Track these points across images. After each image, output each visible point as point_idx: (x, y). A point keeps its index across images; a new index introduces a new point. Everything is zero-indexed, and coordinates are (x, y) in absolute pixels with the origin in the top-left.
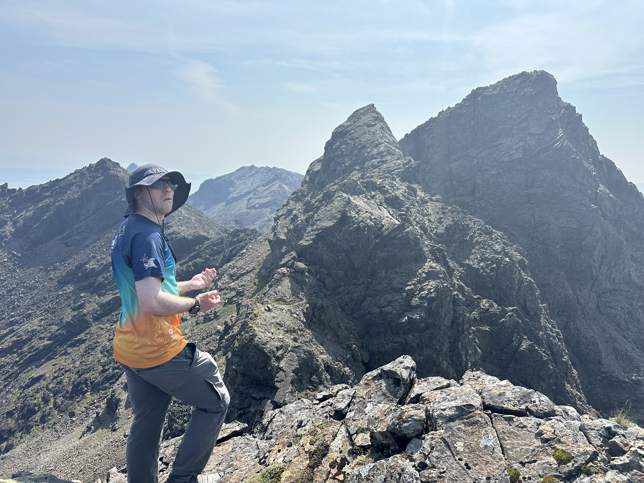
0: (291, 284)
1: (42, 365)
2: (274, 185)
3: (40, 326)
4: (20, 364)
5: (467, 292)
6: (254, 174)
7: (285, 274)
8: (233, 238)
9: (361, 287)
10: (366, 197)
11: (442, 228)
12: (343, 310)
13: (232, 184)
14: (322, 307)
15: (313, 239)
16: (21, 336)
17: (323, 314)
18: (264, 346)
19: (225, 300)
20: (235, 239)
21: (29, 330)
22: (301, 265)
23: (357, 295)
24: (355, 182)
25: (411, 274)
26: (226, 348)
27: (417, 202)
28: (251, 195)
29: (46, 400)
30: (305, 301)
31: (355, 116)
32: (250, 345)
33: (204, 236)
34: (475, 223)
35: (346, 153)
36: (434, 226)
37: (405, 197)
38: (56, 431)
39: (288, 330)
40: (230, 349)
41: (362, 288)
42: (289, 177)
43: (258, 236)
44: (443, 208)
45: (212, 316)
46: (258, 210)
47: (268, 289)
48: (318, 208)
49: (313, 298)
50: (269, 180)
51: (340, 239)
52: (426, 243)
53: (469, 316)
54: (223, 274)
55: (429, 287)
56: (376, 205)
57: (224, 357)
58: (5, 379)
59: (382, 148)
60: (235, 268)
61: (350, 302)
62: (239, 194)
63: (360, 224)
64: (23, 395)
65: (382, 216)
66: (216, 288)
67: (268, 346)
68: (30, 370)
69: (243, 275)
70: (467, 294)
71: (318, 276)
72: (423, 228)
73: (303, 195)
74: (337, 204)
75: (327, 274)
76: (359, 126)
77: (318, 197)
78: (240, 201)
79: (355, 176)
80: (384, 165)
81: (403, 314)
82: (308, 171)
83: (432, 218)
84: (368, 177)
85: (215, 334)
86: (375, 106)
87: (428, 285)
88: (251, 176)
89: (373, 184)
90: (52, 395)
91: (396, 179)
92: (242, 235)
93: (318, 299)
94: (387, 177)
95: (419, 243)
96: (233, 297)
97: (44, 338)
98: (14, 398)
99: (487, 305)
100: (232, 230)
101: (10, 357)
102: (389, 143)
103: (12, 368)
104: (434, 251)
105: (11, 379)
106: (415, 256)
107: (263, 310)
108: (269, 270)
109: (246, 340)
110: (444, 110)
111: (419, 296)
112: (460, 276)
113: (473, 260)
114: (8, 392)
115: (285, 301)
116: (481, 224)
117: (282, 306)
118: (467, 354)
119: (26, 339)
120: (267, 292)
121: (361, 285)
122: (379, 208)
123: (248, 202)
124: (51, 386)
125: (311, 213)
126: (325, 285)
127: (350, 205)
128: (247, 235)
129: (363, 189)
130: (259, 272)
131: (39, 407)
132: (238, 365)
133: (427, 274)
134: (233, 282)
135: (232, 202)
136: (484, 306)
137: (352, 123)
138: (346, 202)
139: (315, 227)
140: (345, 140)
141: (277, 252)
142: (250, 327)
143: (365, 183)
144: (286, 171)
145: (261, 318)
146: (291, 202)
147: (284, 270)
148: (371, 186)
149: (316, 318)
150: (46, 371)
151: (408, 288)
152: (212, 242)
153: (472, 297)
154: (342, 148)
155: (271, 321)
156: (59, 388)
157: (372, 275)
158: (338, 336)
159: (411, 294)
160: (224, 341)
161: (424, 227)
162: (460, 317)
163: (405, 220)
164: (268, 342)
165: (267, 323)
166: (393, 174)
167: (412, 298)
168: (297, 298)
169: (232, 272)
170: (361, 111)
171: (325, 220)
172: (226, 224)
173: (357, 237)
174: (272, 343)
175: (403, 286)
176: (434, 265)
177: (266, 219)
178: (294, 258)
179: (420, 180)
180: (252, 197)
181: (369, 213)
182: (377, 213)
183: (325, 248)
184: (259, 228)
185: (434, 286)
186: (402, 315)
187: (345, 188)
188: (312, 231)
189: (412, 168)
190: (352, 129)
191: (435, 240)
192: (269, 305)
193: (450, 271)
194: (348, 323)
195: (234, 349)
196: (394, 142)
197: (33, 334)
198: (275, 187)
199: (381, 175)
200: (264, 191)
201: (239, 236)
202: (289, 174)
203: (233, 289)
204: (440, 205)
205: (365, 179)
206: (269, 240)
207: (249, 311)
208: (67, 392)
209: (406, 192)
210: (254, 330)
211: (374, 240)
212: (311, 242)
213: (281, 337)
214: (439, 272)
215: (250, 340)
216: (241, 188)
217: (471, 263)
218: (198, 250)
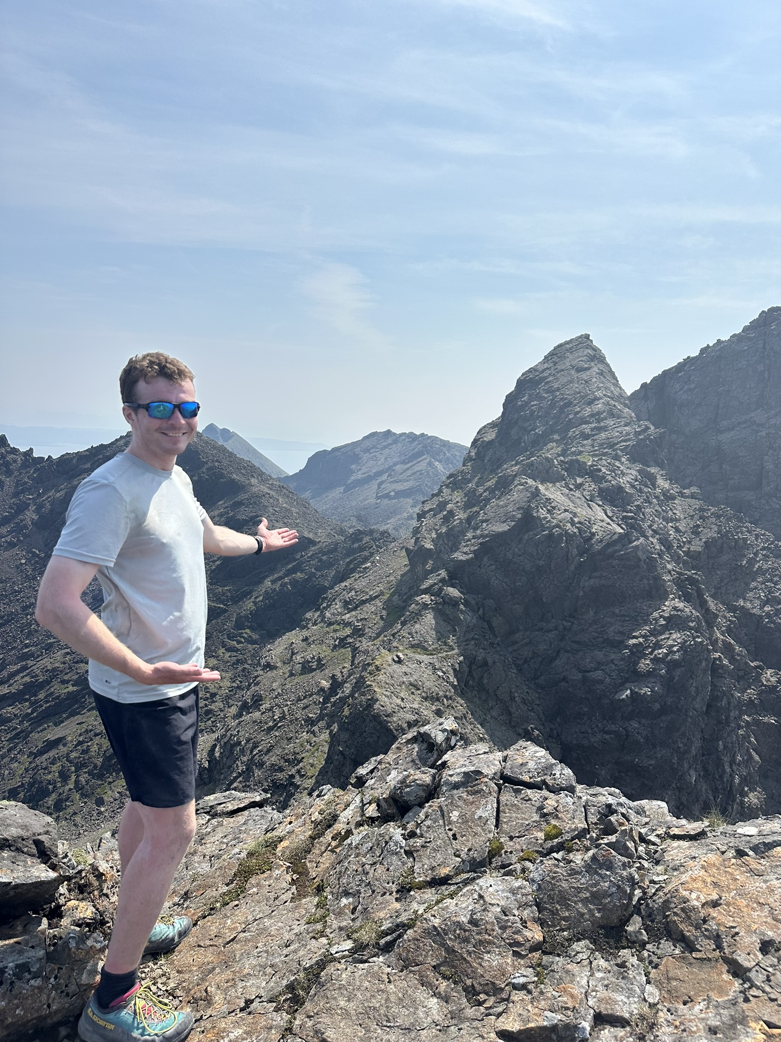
0: (436, 623)
1: (63, 722)
2: (419, 462)
3: (64, 663)
4: (32, 719)
5: (738, 655)
6: (390, 444)
7: (428, 605)
8: (353, 543)
9: (551, 635)
10: (567, 486)
11: (698, 543)
12: (520, 670)
13: (356, 459)
14: (485, 663)
15: (474, 552)
16: (37, 676)
17: (485, 675)
18: (389, 719)
19: (335, 641)
20: (356, 545)
21: (49, 668)
22: (453, 592)
23: (545, 647)
24: (549, 462)
25: (639, 619)
26: (332, 716)
27: (656, 497)
28: (384, 477)
29: (64, 776)
30: (456, 651)
31: (556, 354)
32: (367, 715)
33: (309, 539)
34: (757, 536)
35: (538, 412)
36: (684, 540)
37: (636, 488)
38: (75, 825)
39: (428, 697)
40: (336, 719)
41: (553, 636)
42: (445, 449)
43: (391, 542)
44: (701, 510)
45: (314, 665)
46: (394, 501)
47: (400, 627)
48: (487, 500)
49: (470, 647)
50: (413, 454)
51: (520, 553)
52: (669, 567)
53: (739, 697)
54: (334, 600)
55: (670, 642)
56: (584, 499)
57: (328, 731)
58: (10, 740)
59: (599, 406)
60: (353, 591)
61: (532, 658)
62: (366, 475)
63: (554, 530)
64: (33, 765)
65: (593, 518)
66: (322, 620)
67: (395, 719)
68: (46, 729)
69: (363, 602)
70: (739, 658)
71: (481, 612)
72: (665, 542)
73: (465, 479)
74: (517, 495)
75: (496, 609)
76: (563, 370)
77: (489, 484)
78: (366, 486)
79: (551, 451)
80: (602, 435)
81: (622, 684)
82: (475, 441)
83: (682, 526)
84: (573, 453)
85: (318, 693)
86: (591, 338)
87: (668, 638)
88: (385, 447)
89: (580, 465)
90: (73, 768)
91: (621, 457)
92: (367, 539)
93: (479, 649)
94: (605, 454)
95: (656, 567)
96: (348, 636)
97: (68, 682)
98: (21, 769)
99: (773, 679)
100: (351, 531)
101: (20, 706)
102: (612, 398)
103: (21, 723)
104: (682, 581)
105: (18, 739)
106: (647, 588)
107: (390, 661)
108: (405, 597)
109: (361, 706)
110: (711, 345)
111: (652, 657)
112: (728, 627)
113: (751, 601)
114: (12, 759)
115: (425, 650)
116: (767, 540)
117: (420, 656)
118: (732, 762)
119: (44, 681)
120: (398, 632)
121: (552, 630)
122: (589, 506)
123: (379, 488)
124: (73, 755)
125: (475, 509)
126: (491, 628)
127: (538, 498)
128: (374, 540)
129: (563, 472)
130: (389, 600)
131: (55, 787)
132: (347, 746)
133: (669, 619)
134: (348, 613)
135: (354, 487)
136: (768, 680)
137: (552, 365)
138: (532, 493)
139: (478, 532)
140: (539, 393)
141: (419, 569)
142: (368, 687)
143: (566, 463)
144: (441, 440)
145: (385, 673)
146: (446, 491)
147: (426, 598)
148: (575, 469)
149: (474, 679)
150: (68, 732)
151: (634, 641)
152: (321, 548)
153: (746, 663)
154: (532, 406)
155: (401, 679)
156: (84, 760)
157: (571, 616)
158: (510, 714)
159: (638, 652)
160: (329, 705)
161: (666, 540)
162: (723, 697)
163: (633, 526)
164: (394, 712)
165: (395, 682)
166: (617, 449)
167: (640, 658)
168: (445, 645)
169: (347, 597)
170: (568, 346)
171: (496, 522)
172: (343, 521)
173: (547, 551)
174: (401, 714)
175: (625, 638)
176: (681, 605)
177: (405, 515)
178: (443, 581)
179: (663, 461)
180: (385, 481)
181: (571, 512)
182: (583, 512)
183: (494, 567)
184: (394, 529)
185: (679, 641)
186: (621, 687)
187: (532, 470)
188: (474, 537)
189: (651, 441)
190: (550, 374)
191: (685, 563)
192: (399, 654)
193: (710, 619)
194: (527, 692)
195: (342, 719)
196: (621, 397)
197: (54, 674)
198: (422, 466)
199: (596, 450)
200: (405, 471)
201: (361, 540)
202: (444, 445)
203: (349, 624)
204: (697, 504)
205: (568, 456)
206: (407, 550)
207: (369, 660)
208: (95, 767)
209: (636, 480)
210: (375, 691)
211: (577, 558)
212: (471, 556)
213: (416, 706)
214: (689, 618)
215: (367, 707)
216: (368, 466)
217: (748, 605)
218: (298, 559)
